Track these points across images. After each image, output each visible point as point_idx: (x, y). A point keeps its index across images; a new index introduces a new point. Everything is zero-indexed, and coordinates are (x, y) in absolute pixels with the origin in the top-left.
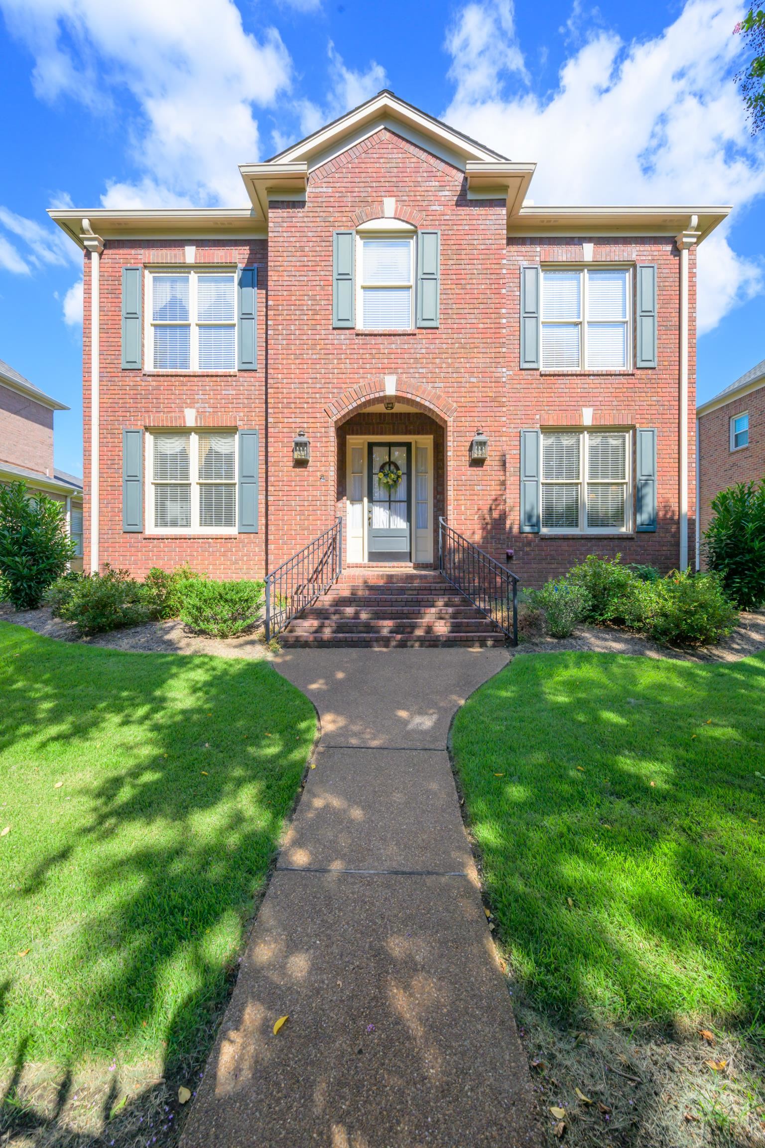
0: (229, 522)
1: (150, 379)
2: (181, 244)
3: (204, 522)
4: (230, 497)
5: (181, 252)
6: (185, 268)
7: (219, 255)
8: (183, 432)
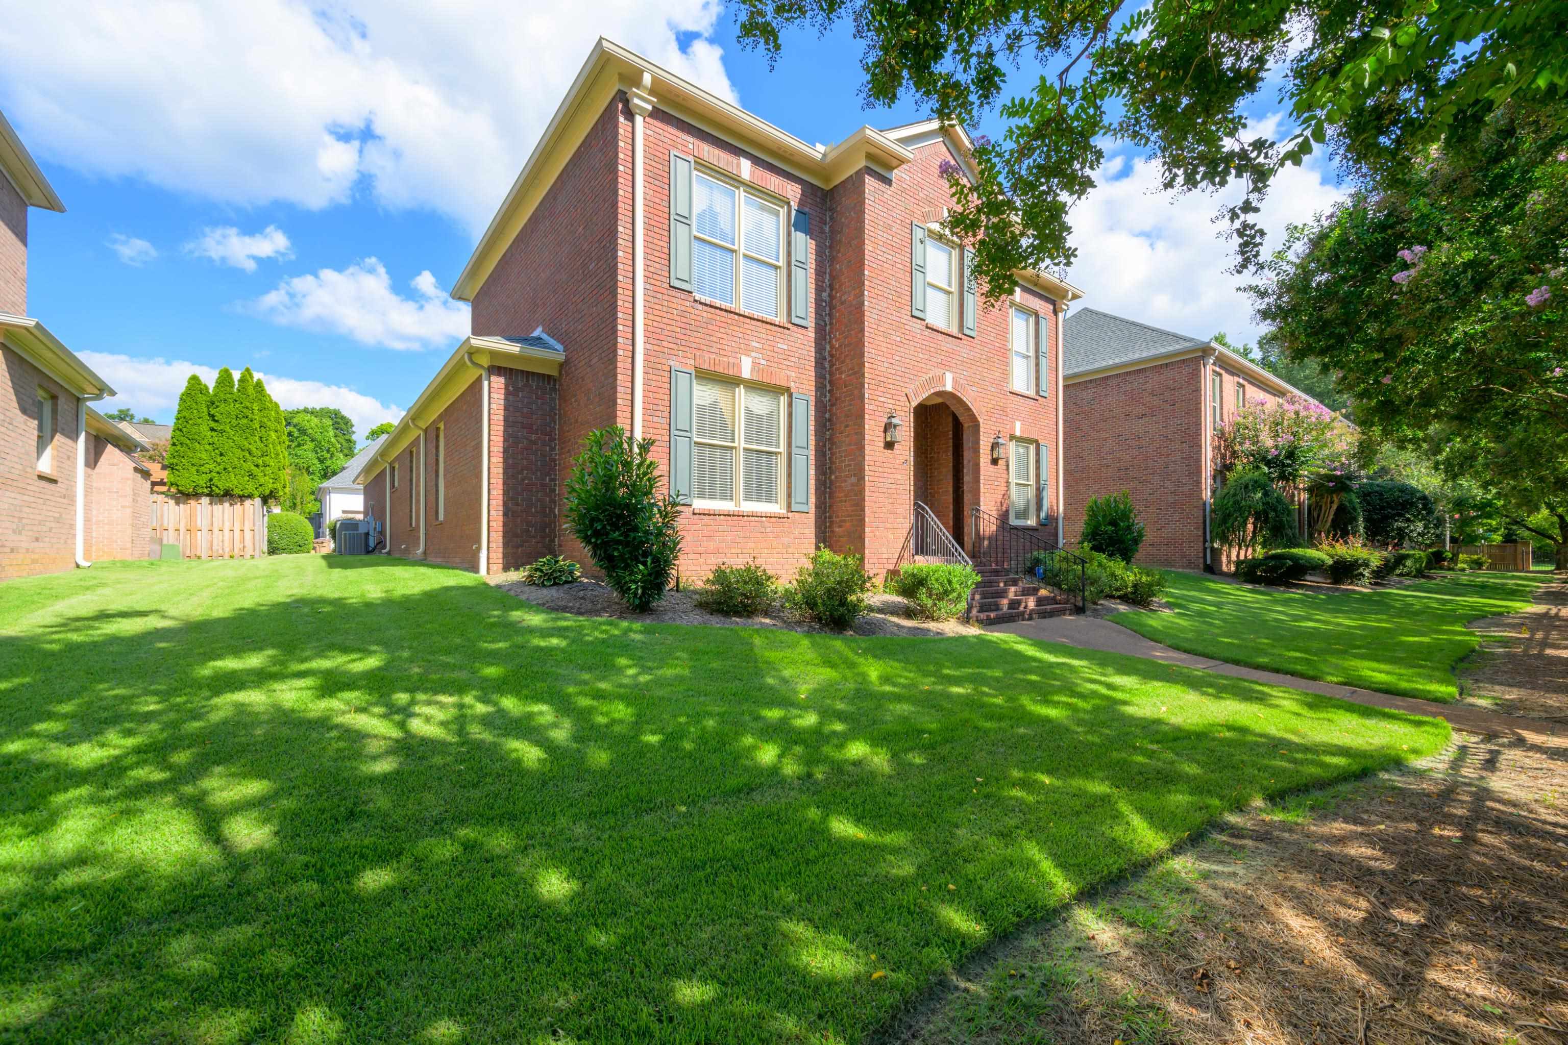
0: (770, 498)
1: (701, 307)
2: (737, 152)
3: (748, 498)
4: (771, 468)
5: (735, 162)
6: (735, 181)
7: (774, 183)
8: (730, 381)
